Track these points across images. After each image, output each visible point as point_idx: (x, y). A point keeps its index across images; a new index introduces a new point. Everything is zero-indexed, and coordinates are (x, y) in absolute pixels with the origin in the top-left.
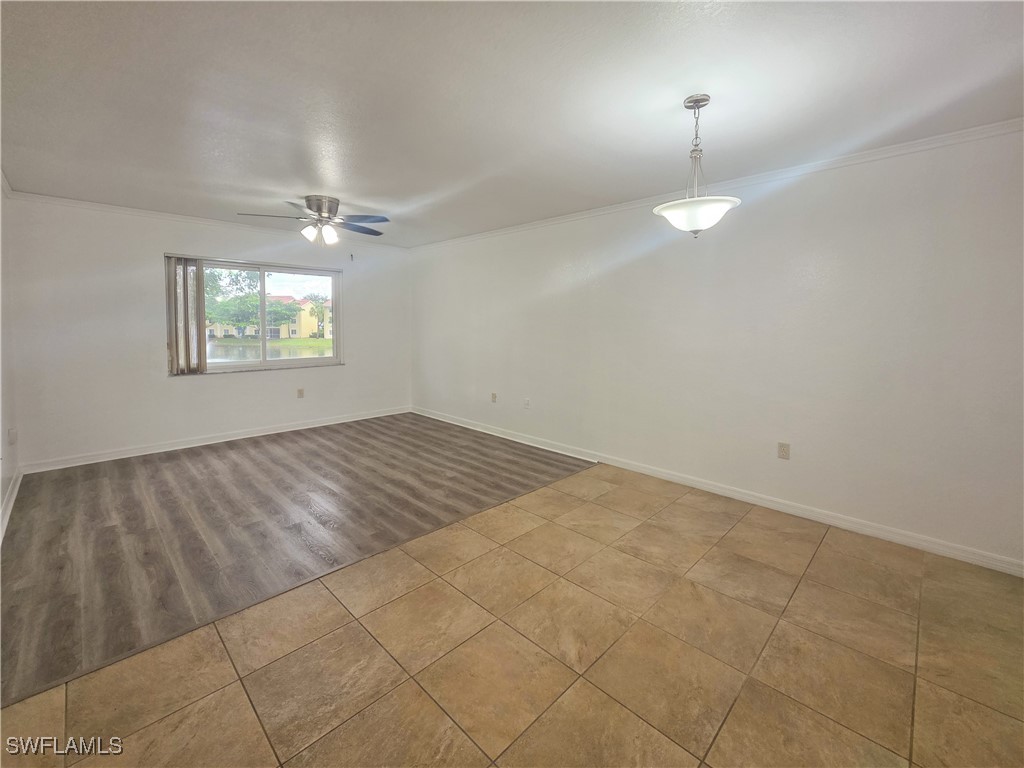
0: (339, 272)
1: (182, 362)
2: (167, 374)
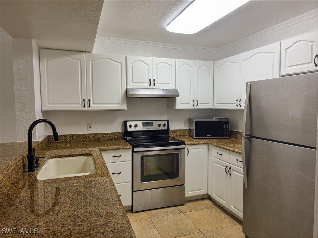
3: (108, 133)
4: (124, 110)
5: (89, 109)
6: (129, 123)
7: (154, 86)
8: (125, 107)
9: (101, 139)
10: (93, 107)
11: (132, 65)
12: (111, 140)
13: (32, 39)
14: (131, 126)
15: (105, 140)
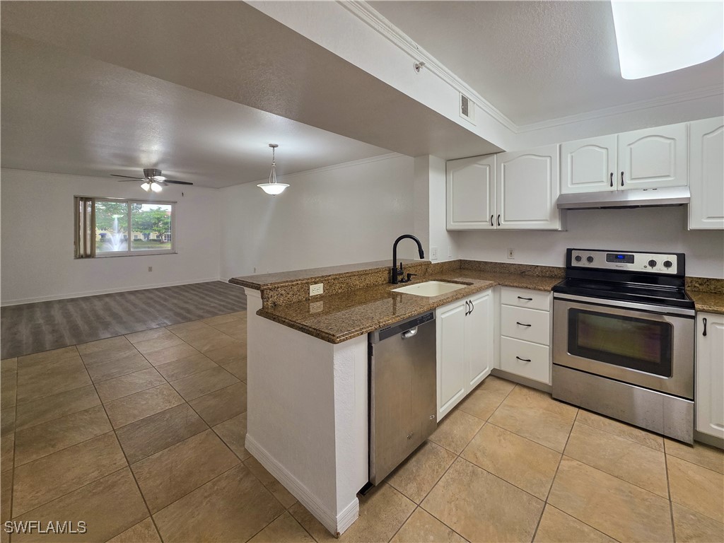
0: (175, 202)
1: (82, 252)
2: (73, 258)
3: (537, 266)
4: (556, 231)
5: (499, 227)
6: (574, 254)
7: (622, 185)
8: (557, 225)
9: (527, 273)
10: (505, 225)
11: (572, 156)
12: (543, 277)
13: (428, 155)
14: (578, 259)
15: (533, 276)
